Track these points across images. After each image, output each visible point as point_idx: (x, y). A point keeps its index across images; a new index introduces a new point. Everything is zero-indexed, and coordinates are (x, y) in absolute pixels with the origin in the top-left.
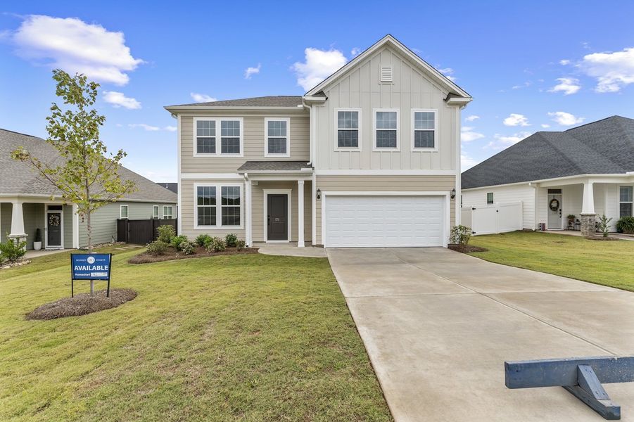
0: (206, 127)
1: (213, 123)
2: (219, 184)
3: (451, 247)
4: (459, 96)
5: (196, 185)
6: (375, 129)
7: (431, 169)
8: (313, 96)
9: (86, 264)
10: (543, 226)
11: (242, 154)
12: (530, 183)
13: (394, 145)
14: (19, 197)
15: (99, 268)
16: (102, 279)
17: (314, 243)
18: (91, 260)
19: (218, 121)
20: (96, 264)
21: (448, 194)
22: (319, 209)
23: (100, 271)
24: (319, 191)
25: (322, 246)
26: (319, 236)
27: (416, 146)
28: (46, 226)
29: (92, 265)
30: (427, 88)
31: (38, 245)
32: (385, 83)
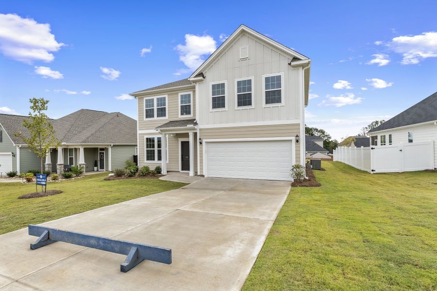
0: (150, 103)
1: (153, 100)
2: (157, 136)
4: (299, 59)
5: (146, 137)
6: (236, 94)
7: (279, 119)
11: (166, 117)
13: (250, 104)
14: (82, 145)
15: (43, 180)
17: (199, 174)
19: (155, 98)
21: (293, 139)
22: (201, 151)
24: (200, 139)
25: (203, 176)
26: (202, 169)
27: (267, 103)
28: (99, 159)
31: (95, 168)
32: (243, 59)
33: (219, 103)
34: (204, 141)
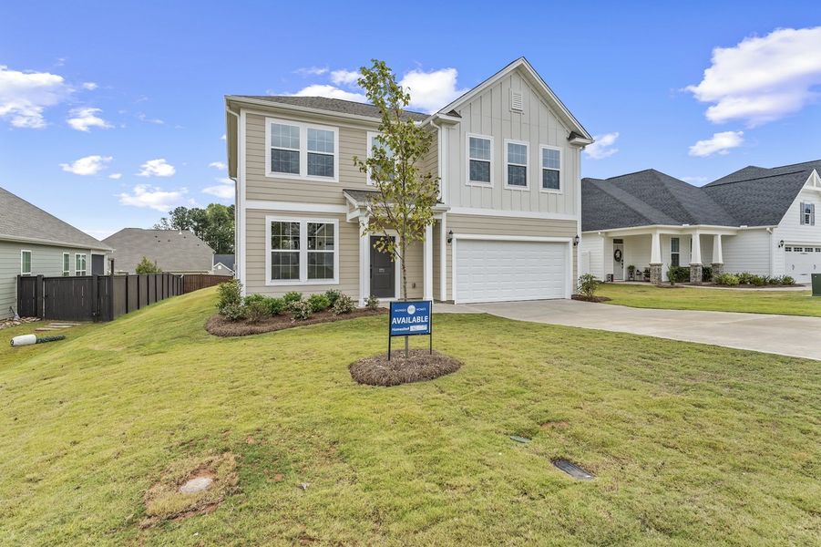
0: (285, 134)
1: (296, 131)
2: (304, 219)
3: (575, 297)
4: (583, 137)
5: (270, 219)
6: (506, 163)
7: (557, 212)
8: (447, 114)
9: (406, 315)
10: (611, 277)
11: (336, 179)
12: (599, 232)
13: (525, 184)
15: (419, 319)
16: (423, 333)
17: (444, 298)
18: (411, 310)
19: (303, 129)
20: (417, 314)
21: (571, 240)
22: (449, 256)
23: (420, 324)
24: (451, 233)
25: (452, 302)
26: (449, 289)
27: (545, 186)
29: (412, 316)
30: (553, 123)
32: (516, 111)
33: (480, 171)
34: (455, 236)
